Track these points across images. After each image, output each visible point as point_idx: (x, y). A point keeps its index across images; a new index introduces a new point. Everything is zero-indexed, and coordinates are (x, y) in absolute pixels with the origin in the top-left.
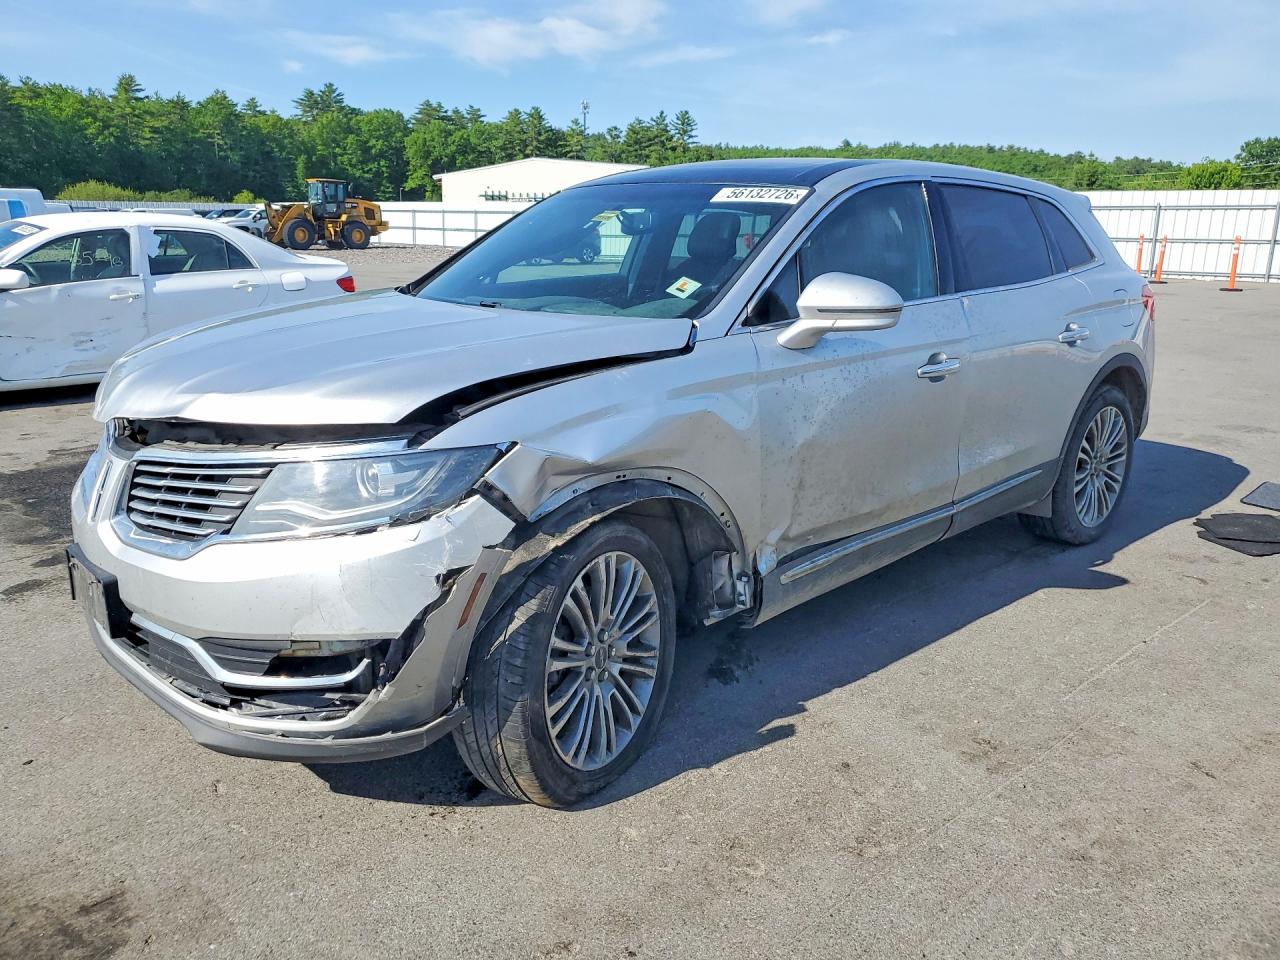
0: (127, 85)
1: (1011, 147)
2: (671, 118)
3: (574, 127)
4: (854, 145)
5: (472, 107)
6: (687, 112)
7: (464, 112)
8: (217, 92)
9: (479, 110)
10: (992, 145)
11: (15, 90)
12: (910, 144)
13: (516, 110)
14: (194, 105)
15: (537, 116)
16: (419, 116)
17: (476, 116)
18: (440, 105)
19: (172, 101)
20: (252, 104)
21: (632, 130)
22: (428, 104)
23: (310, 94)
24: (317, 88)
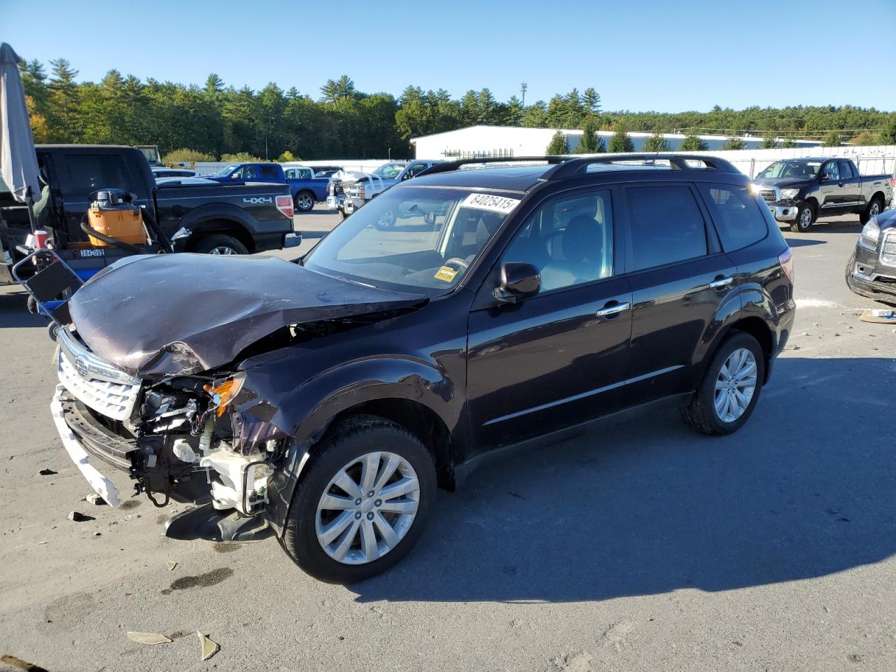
0: (214, 81)
1: (848, 107)
2: (581, 94)
3: (512, 102)
4: (723, 109)
5: (441, 90)
6: (593, 89)
7: (436, 94)
8: (271, 84)
9: (446, 92)
10: (833, 105)
11: (144, 87)
12: (767, 107)
13: (472, 91)
14: (255, 94)
15: (487, 94)
16: (404, 97)
17: (443, 95)
18: (419, 88)
19: (241, 92)
20: (293, 92)
21: (554, 102)
22: (411, 88)
23: (332, 83)
24: (337, 79)
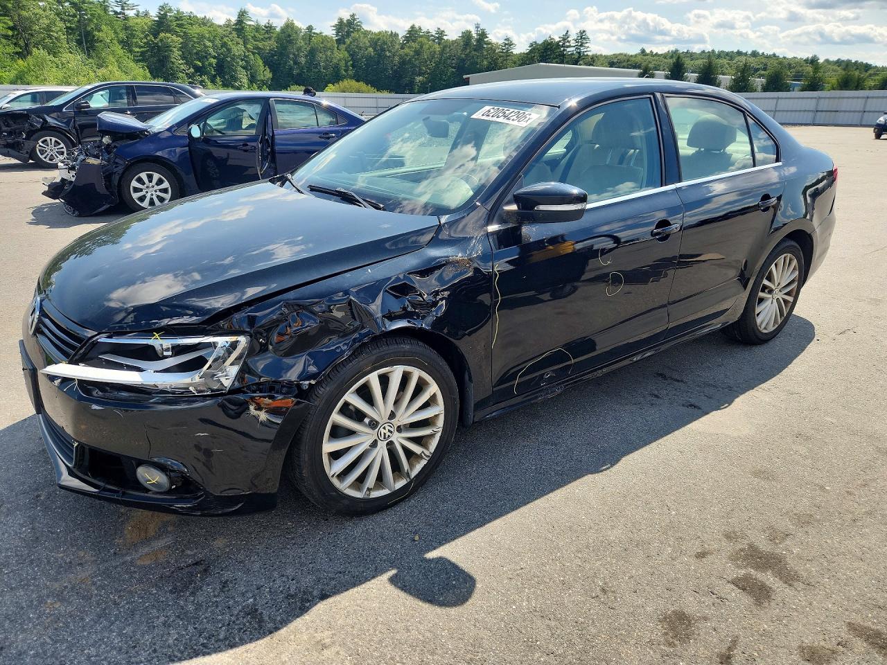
0: (242, 14)
2: (573, 36)
4: (648, 51)
5: (439, 29)
6: (584, 31)
7: (434, 33)
9: (443, 31)
12: (685, 51)
15: (483, 35)
16: (408, 35)
17: (441, 33)
18: (420, 29)
19: (265, 26)
20: (310, 28)
21: (545, 44)
23: (341, 21)
24: (346, 17)
